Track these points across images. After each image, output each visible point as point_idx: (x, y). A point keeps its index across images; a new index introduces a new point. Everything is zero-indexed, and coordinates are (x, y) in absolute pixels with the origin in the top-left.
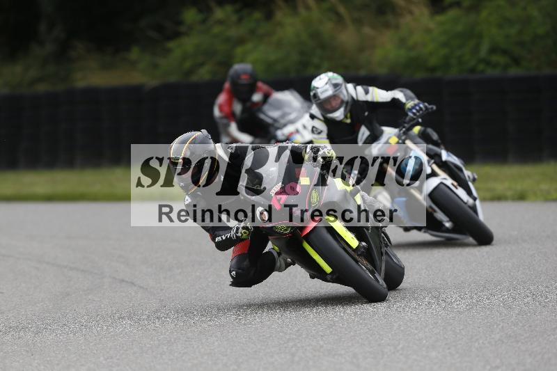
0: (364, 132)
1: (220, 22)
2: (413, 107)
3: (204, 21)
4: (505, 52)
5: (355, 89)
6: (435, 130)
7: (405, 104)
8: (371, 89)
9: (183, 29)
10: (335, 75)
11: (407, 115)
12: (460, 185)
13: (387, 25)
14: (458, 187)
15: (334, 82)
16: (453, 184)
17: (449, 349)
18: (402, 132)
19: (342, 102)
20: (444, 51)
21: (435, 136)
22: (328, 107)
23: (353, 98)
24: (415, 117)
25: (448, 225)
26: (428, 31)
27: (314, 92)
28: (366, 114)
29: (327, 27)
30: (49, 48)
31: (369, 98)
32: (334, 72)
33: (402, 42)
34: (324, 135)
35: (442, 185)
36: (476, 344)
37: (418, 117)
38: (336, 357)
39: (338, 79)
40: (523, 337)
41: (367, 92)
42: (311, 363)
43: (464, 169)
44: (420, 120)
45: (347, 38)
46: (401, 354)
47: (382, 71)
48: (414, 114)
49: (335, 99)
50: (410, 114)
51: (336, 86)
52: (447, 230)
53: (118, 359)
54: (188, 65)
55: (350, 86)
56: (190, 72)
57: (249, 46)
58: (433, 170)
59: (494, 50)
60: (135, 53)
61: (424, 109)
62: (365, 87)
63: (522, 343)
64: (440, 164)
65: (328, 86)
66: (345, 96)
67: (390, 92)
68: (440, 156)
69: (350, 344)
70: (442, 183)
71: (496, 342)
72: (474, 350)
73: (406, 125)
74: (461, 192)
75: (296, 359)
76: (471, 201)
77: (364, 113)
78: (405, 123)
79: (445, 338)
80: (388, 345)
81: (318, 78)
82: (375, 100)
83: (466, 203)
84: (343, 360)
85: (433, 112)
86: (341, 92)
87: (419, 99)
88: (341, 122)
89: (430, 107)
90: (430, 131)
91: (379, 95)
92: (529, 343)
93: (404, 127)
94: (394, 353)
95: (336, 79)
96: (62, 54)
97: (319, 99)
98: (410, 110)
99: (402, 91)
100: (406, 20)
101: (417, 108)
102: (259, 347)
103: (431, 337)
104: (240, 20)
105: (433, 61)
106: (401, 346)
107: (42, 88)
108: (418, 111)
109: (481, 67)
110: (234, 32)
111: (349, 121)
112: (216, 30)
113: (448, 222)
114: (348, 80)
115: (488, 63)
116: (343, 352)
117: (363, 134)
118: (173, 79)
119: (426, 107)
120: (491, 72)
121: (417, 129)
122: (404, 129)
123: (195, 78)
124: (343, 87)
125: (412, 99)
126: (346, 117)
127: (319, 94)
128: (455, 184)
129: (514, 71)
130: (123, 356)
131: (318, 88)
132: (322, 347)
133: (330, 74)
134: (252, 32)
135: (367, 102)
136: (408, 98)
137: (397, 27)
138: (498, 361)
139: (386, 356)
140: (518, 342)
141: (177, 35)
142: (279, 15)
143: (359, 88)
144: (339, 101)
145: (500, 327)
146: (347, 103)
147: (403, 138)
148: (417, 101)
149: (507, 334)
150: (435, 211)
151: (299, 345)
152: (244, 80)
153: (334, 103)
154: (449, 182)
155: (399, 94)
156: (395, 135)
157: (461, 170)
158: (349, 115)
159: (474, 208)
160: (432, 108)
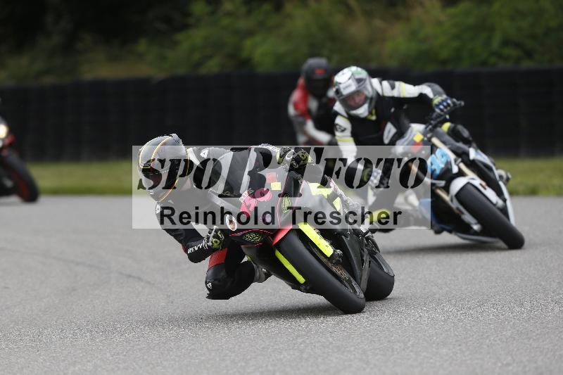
0: (390, 130)
1: (229, 14)
2: (440, 104)
3: (213, 13)
4: (517, 45)
5: (381, 83)
6: (465, 126)
7: (432, 99)
8: (397, 84)
9: (191, 21)
10: (359, 69)
11: (434, 111)
12: (489, 185)
13: (397, 17)
14: (487, 187)
15: (358, 77)
16: (481, 185)
17: (460, 345)
18: (428, 129)
19: (366, 98)
20: (455, 44)
21: (466, 133)
22: (352, 103)
23: (378, 94)
24: (442, 113)
25: (476, 227)
26: (439, 23)
27: (337, 87)
28: (393, 110)
29: (337, 19)
30: (56, 40)
31: (395, 93)
32: (358, 66)
33: (413, 34)
34: (348, 133)
35: (469, 186)
36: (488, 341)
37: (446, 113)
38: (345, 354)
39: (362, 73)
40: (534, 334)
41: (393, 87)
42: (320, 360)
43: (494, 168)
44: (448, 117)
45: (358, 30)
46: (411, 351)
47: (393, 64)
48: (442, 110)
49: (358, 95)
50: (438, 110)
51: (359, 81)
52: (476, 233)
53: (125, 355)
54: (196, 57)
55: (375, 81)
56: (198, 64)
57: (258, 38)
58: (460, 169)
59: (506, 43)
60: (142, 45)
61: (452, 105)
62: (391, 82)
63: (534, 340)
64: (468, 162)
65: (350, 81)
66: (369, 93)
67: (417, 87)
68: (467, 154)
69: (359, 341)
70: (468, 183)
71: (507, 339)
72: (485, 346)
73: (432, 122)
74: (490, 193)
75: (305, 356)
76: (500, 203)
77: (390, 109)
78: (432, 119)
79: (455, 335)
80: (398, 342)
81: (340, 73)
82: (402, 96)
83: (495, 205)
84: (353, 357)
85: (462, 108)
86: (365, 88)
87: (447, 95)
88: (365, 119)
89: (458, 103)
90: (460, 127)
91: (406, 90)
92: (540, 341)
93: (431, 124)
94: (404, 350)
95: (360, 74)
96: (69, 47)
97: (342, 95)
98: (437, 106)
99: (429, 86)
100: (417, 13)
101: (445, 104)
102: (268, 343)
103: (441, 334)
104: (249, 12)
105: (444, 54)
106: (410, 343)
107: (48, 80)
108: (445, 107)
109: (493, 60)
110: (243, 24)
111: (374, 118)
112: (226, 21)
113: (476, 224)
114: (373, 74)
115: (499, 55)
116: (352, 349)
117: (389, 132)
118: (181, 71)
119: (454, 103)
120: (503, 65)
121: (447, 126)
122: (430, 127)
123: (203, 71)
124: (368, 82)
125: (440, 94)
126: (370, 113)
127: (342, 90)
128: (484, 184)
129: (526, 64)
130: (131, 352)
131: (340, 83)
132: (331, 343)
133: (354, 69)
134: (261, 24)
135: (393, 98)
136: (436, 94)
137: (408, 20)
138: (510, 358)
139: (396, 353)
140: (530, 339)
141: (184, 27)
142: (289, 8)
143: (385, 83)
144: (363, 97)
145: (511, 323)
146: (371, 99)
147: (429, 135)
148: (444, 97)
149: (518, 331)
150: (463, 213)
151: (308, 341)
152: (319, 75)
153: (358, 99)
154: (477, 182)
155: (426, 89)
156: (420, 132)
157: (490, 169)
158: (374, 112)
159: (504, 211)
160: (460, 104)
